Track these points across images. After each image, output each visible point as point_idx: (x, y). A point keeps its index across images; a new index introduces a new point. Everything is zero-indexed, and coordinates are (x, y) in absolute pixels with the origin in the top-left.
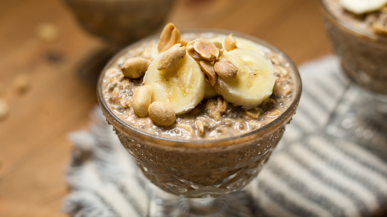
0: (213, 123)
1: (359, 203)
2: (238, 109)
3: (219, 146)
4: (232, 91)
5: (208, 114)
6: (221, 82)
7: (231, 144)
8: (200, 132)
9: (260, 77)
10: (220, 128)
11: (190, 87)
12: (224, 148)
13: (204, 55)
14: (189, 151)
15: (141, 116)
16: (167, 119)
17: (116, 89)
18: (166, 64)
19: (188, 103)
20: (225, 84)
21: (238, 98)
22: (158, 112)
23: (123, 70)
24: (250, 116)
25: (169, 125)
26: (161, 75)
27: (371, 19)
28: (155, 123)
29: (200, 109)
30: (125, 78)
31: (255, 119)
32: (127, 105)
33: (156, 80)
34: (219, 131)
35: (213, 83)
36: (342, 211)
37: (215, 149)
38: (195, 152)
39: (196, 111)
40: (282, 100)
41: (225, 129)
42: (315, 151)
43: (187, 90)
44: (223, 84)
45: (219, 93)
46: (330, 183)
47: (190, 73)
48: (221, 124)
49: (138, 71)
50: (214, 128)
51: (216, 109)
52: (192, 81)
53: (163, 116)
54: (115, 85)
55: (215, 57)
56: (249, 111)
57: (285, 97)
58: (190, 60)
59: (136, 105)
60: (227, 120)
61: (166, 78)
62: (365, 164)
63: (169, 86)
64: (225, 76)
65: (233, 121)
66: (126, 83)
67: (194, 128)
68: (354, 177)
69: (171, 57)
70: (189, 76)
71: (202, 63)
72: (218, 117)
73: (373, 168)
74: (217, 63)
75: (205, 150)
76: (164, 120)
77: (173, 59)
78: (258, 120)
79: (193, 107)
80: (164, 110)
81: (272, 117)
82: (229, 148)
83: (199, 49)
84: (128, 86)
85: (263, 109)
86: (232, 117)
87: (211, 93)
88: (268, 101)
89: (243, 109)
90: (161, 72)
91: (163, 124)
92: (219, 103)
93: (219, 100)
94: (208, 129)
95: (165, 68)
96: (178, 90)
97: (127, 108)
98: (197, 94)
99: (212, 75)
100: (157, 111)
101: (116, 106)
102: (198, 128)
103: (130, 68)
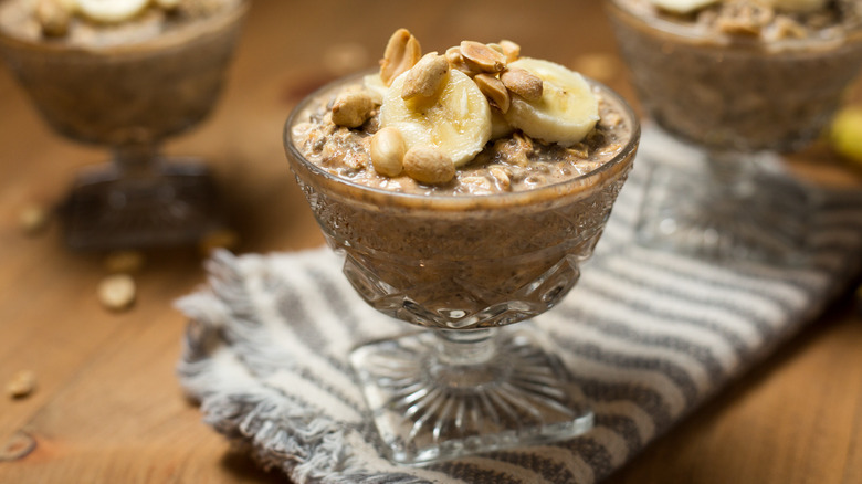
0: (517, 171)
1: (731, 337)
2: (550, 147)
3: (542, 202)
4: (540, 115)
5: (505, 160)
6: (518, 104)
7: (560, 197)
8: (504, 184)
9: (572, 96)
10: (533, 175)
11: (467, 116)
12: (549, 205)
13: (483, 62)
14: (492, 215)
15: (392, 175)
16: (444, 169)
17: (330, 146)
18: (420, 85)
19: (471, 145)
20: (528, 105)
21: (551, 127)
22: (427, 160)
23: (337, 111)
24: (576, 156)
25: (447, 180)
26: (410, 108)
27: (706, 17)
28: (419, 182)
29: (487, 155)
30: (338, 127)
31: (585, 159)
32: (359, 164)
33: (403, 117)
34: (534, 180)
35: (505, 109)
36: (708, 350)
37: (535, 208)
38: (501, 216)
39: (483, 159)
40: (614, 132)
41: (541, 177)
42: (623, 277)
43: (464, 123)
44: (523, 106)
45: (515, 125)
46: (668, 317)
47: (465, 96)
48: (533, 170)
49: (360, 112)
50: (523, 178)
51: (518, 150)
52: (470, 107)
53: (437, 164)
54: (324, 141)
55: (501, 65)
56: (570, 148)
57: (615, 128)
58: (459, 77)
59: (382, 156)
60: (539, 164)
61: (420, 111)
62: (715, 284)
63: (429, 123)
64: (526, 92)
65: (550, 166)
66: (345, 134)
67: (491, 181)
68: (708, 303)
69: (426, 73)
70: (463, 101)
71: (480, 77)
72: (524, 160)
73: (732, 287)
74: (507, 74)
75: (518, 211)
76: (440, 171)
77: (431, 76)
78: (589, 159)
79: (480, 150)
80: (436, 156)
81: (607, 154)
82: (557, 204)
83: (472, 55)
84: (350, 137)
85: (590, 146)
86: (546, 160)
87: (501, 129)
88: (594, 133)
89: (559, 147)
90: (409, 102)
91: (437, 181)
92: (519, 141)
93: (516, 137)
94: (515, 180)
95: (419, 92)
96: (448, 125)
97: (360, 168)
98: (483, 128)
99: (503, 92)
100: (423, 159)
101: (339, 170)
102: (499, 180)
103: (349, 106)
